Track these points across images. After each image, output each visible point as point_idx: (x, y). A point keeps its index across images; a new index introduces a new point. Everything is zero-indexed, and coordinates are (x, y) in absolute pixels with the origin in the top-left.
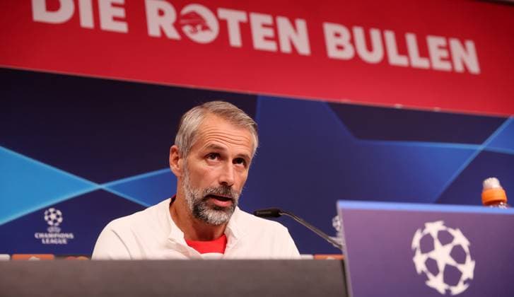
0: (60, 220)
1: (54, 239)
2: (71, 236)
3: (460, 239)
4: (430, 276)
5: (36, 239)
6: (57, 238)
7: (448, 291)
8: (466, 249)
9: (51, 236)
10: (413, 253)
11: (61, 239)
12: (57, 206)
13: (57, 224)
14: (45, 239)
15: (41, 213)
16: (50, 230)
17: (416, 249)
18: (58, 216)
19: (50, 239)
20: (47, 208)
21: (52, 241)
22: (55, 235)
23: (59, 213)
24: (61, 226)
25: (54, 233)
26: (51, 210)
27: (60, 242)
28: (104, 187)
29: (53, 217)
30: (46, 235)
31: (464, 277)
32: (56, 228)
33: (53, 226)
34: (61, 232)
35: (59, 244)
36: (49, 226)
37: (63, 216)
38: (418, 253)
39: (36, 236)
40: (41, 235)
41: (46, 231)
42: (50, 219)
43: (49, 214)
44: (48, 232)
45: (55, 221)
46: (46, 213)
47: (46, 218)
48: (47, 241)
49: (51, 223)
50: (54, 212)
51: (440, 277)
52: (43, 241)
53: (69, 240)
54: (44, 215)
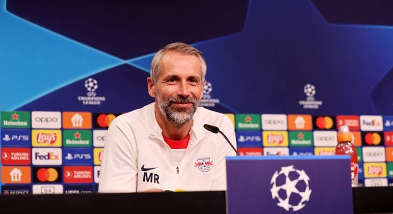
0: (96, 87)
1: (91, 101)
2: (103, 99)
3: (303, 176)
4: (280, 200)
5: (78, 101)
6: (94, 100)
7: (291, 209)
8: (307, 183)
9: (89, 98)
10: (271, 186)
11: (96, 101)
12: (94, 77)
13: (93, 90)
14: (85, 101)
15: (82, 82)
16: (89, 94)
17: (273, 183)
18: (94, 84)
19: (88, 101)
20: (87, 78)
21: (91, 103)
22: (92, 98)
23: (95, 82)
24: (96, 91)
25: (91, 96)
26: (90, 80)
27: (96, 103)
28: (128, 62)
29: (91, 84)
30: (86, 98)
31: (303, 200)
32: (93, 93)
33: (91, 91)
34: (96, 96)
35: (95, 105)
36: (88, 91)
37: (98, 84)
38: (274, 186)
39: (79, 98)
40: (83, 98)
41: (86, 95)
42: (89, 86)
43: (88, 82)
44: (87, 96)
45: (92, 88)
46: (86, 82)
47: (86, 85)
48: (87, 103)
49: (89, 89)
50: (92, 81)
51: (287, 200)
52: (84, 103)
53: (102, 102)
54: (85, 84)
